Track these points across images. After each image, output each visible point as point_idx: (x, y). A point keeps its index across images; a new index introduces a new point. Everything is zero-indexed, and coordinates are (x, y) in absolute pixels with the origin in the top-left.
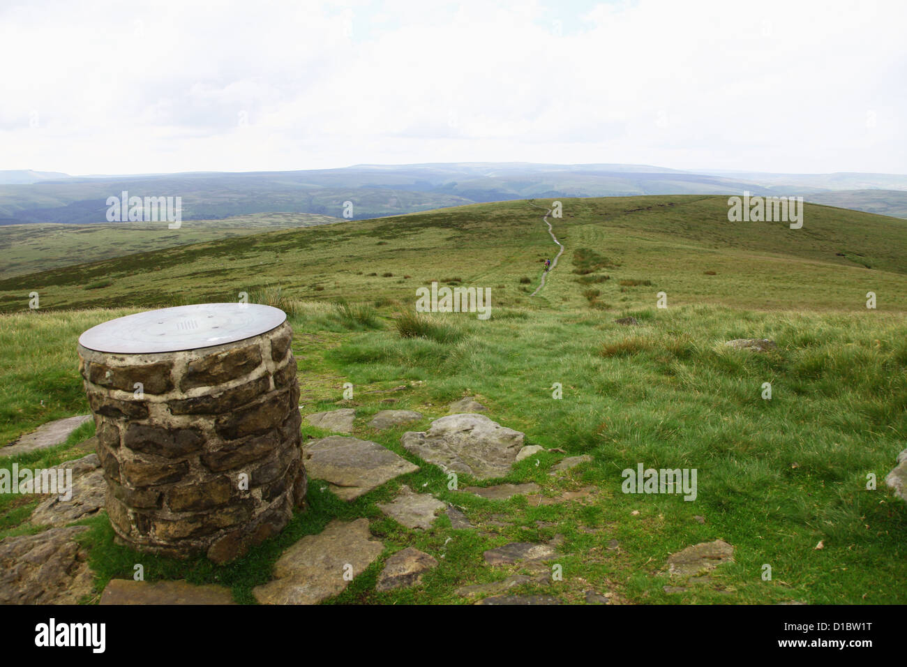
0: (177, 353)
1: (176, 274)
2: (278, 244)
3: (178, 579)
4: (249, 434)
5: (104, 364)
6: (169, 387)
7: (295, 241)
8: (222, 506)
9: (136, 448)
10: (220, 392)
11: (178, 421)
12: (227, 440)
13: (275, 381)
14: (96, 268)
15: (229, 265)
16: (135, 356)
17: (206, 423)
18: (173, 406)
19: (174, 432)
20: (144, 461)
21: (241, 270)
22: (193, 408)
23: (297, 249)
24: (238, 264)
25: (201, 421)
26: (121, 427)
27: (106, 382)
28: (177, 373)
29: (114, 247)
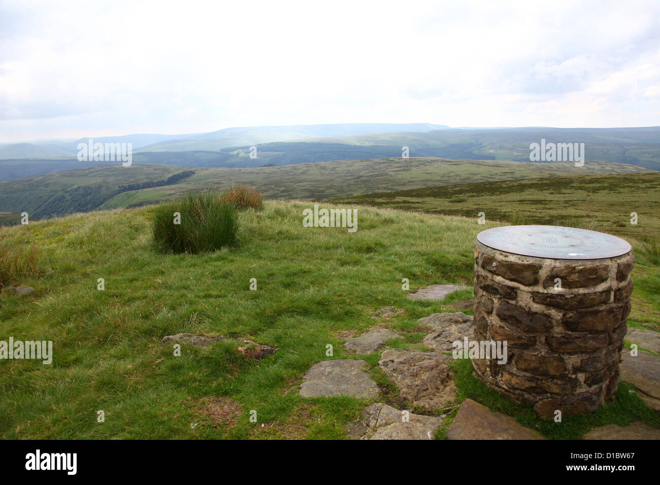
0: (546, 260)
1: (509, 199)
2: (591, 185)
3: (510, 416)
4: (586, 331)
5: (493, 257)
6: (535, 282)
7: (606, 185)
8: (553, 377)
9: (502, 318)
10: (572, 294)
11: (536, 307)
12: (568, 330)
13: (615, 296)
14: (457, 189)
15: (550, 197)
16: (516, 256)
17: (556, 314)
18: (535, 296)
19: (531, 314)
20: (506, 328)
21: (558, 202)
22: (551, 301)
23: (607, 191)
24: (557, 197)
25: (553, 312)
26: (496, 301)
27: (492, 269)
28: (543, 274)
29: (470, 176)
